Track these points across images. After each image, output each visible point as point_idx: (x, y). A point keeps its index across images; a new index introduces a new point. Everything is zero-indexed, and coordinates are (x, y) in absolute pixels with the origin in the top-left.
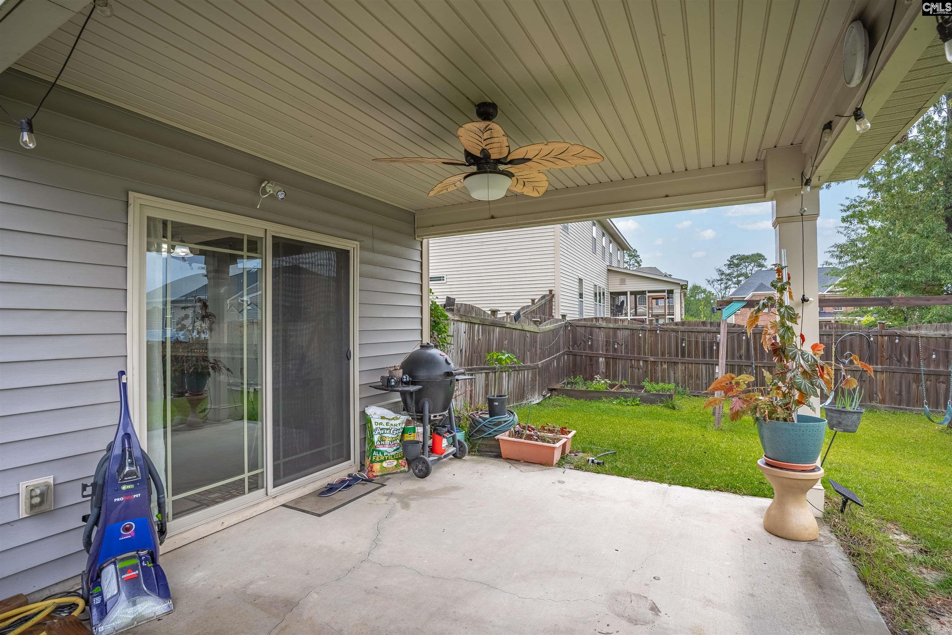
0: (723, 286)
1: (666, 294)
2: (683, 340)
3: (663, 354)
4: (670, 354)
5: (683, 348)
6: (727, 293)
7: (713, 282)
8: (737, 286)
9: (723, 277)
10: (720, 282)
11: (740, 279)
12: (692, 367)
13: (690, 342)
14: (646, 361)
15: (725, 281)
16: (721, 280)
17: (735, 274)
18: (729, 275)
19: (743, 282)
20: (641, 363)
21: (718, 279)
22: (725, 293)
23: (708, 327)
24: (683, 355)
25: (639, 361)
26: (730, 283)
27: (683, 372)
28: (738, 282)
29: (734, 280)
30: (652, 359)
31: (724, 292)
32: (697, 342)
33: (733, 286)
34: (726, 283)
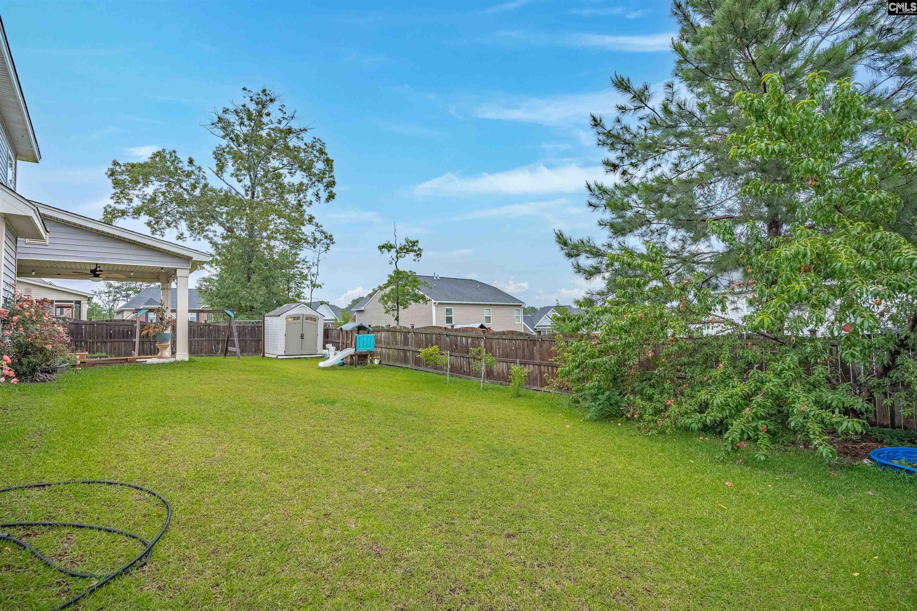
0: (111, 298)
1: (73, 304)
2: (110, 330)
3: (98, 337)
4: (102, 337)
5: (111, 334)
6: (115, 305)
7: (100, 294)
8: (125, 299)
9: (111, 289)
10: (107, 295)
11: (130, 292)
12: (116, 344)
13: (115, 331)
14: (86, 342)
15: (113, 294)
16: (109, 292)
17: (125, 287)
18: (118, 288)
19: (132, 296)
20: (83, 343)
21: (106, 291)
22: (113, 306)
23: (126, 323)
24: (111, 338)
25: (81, 342)
26: (118, 295)
27: (111, 347)
28: (128, 296)
29: (123, 293)
30: (91, 341)
31: (112, 304)
32: (119, 330)
33: (121, 298)
34: (115, 296)
